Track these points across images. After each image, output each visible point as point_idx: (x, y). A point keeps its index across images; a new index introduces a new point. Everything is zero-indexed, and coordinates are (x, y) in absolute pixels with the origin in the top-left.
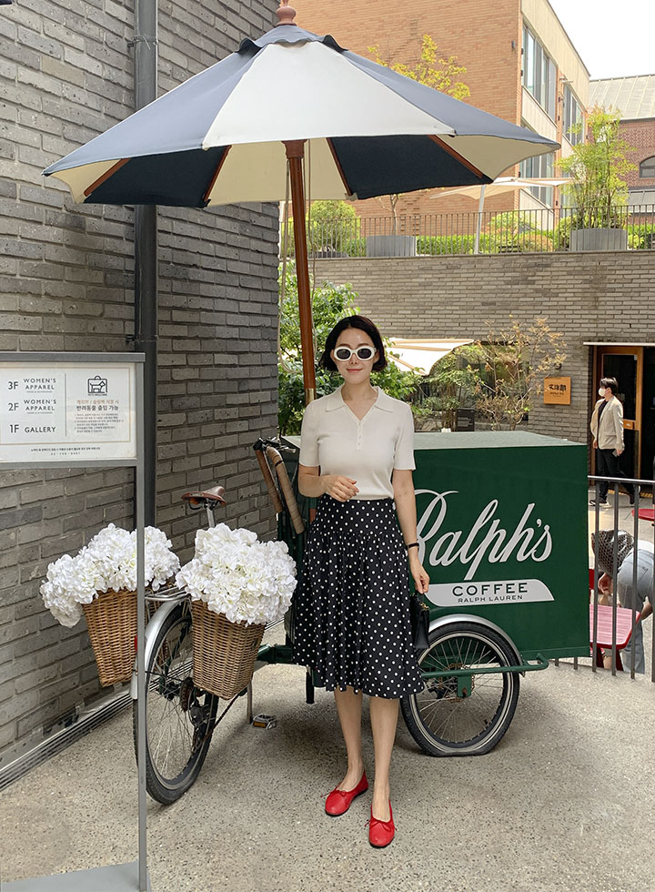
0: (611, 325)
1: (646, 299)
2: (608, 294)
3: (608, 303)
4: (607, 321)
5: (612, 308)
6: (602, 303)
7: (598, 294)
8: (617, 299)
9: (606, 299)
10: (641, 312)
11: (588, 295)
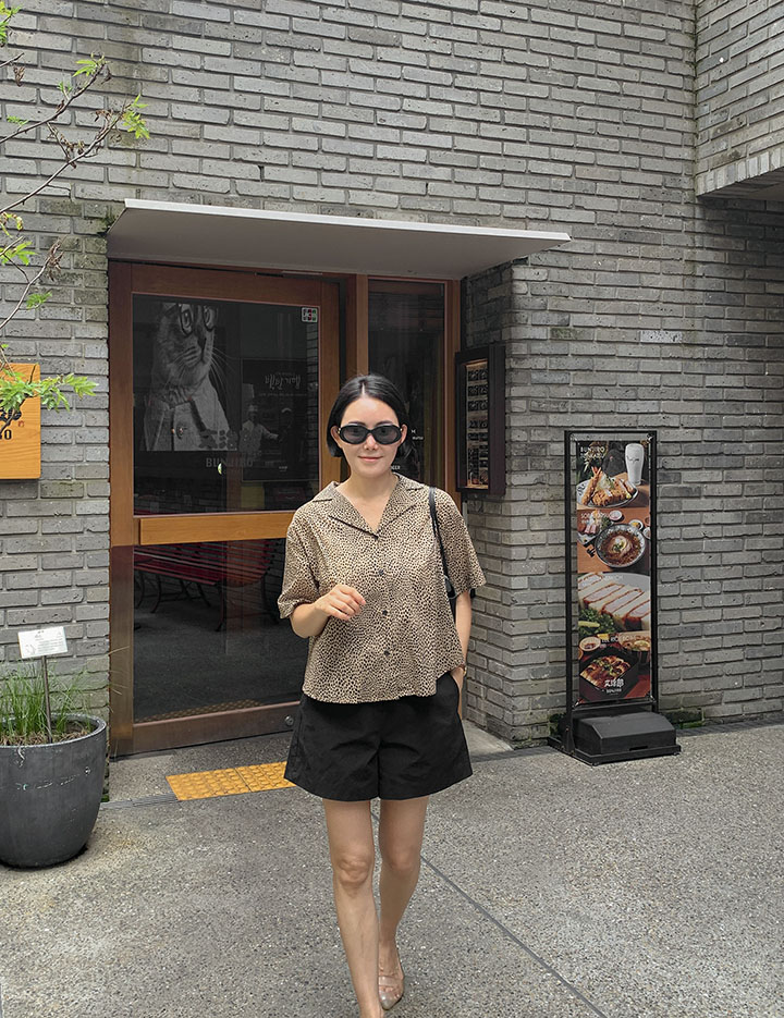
0: (191, 164)
1: (312, 76)
2: (179, 42)
3: (178, 75)
4: (178, 146)
5: (193, 95)
6: (157, 73)
7: (140, 36)
8: (209, 63)
9: (171, 58)
10: (298, 123)
11: (100, 31)
